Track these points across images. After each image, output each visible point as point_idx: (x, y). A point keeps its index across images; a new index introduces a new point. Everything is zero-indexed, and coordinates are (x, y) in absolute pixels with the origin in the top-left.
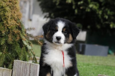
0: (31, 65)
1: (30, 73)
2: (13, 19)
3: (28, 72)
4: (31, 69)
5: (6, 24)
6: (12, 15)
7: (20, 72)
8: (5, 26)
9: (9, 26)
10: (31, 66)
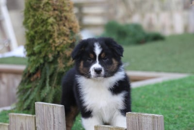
0: (53, 108)
1: (54, 118)
2: (63, 35)
3: (52, 117)
4: (55, 114)
5: (53, 44)
6: (59, 30)
7: (44, 118)
8: (52, 47)
9: (58, 46)
10: (55, 108)
